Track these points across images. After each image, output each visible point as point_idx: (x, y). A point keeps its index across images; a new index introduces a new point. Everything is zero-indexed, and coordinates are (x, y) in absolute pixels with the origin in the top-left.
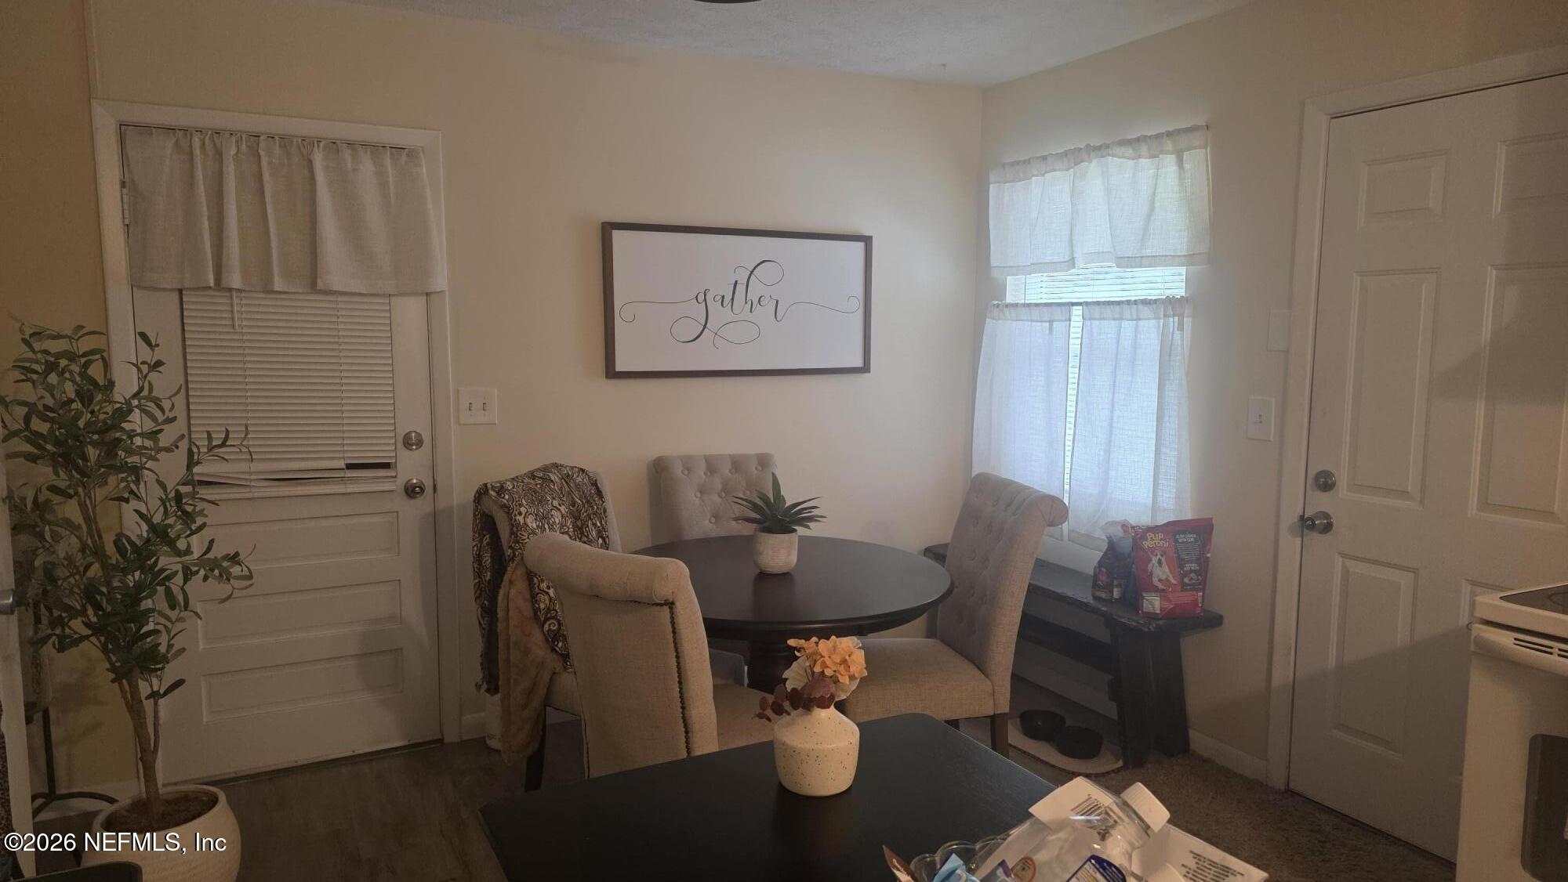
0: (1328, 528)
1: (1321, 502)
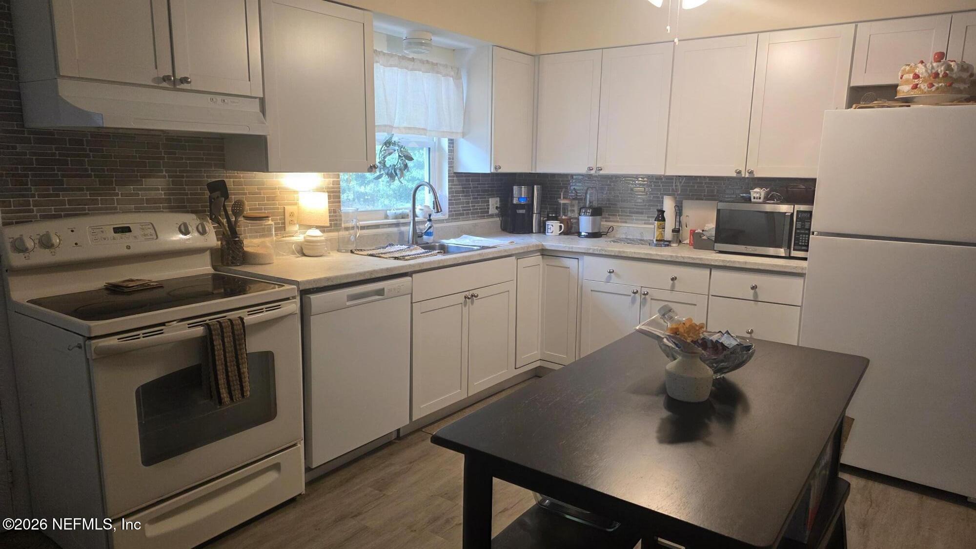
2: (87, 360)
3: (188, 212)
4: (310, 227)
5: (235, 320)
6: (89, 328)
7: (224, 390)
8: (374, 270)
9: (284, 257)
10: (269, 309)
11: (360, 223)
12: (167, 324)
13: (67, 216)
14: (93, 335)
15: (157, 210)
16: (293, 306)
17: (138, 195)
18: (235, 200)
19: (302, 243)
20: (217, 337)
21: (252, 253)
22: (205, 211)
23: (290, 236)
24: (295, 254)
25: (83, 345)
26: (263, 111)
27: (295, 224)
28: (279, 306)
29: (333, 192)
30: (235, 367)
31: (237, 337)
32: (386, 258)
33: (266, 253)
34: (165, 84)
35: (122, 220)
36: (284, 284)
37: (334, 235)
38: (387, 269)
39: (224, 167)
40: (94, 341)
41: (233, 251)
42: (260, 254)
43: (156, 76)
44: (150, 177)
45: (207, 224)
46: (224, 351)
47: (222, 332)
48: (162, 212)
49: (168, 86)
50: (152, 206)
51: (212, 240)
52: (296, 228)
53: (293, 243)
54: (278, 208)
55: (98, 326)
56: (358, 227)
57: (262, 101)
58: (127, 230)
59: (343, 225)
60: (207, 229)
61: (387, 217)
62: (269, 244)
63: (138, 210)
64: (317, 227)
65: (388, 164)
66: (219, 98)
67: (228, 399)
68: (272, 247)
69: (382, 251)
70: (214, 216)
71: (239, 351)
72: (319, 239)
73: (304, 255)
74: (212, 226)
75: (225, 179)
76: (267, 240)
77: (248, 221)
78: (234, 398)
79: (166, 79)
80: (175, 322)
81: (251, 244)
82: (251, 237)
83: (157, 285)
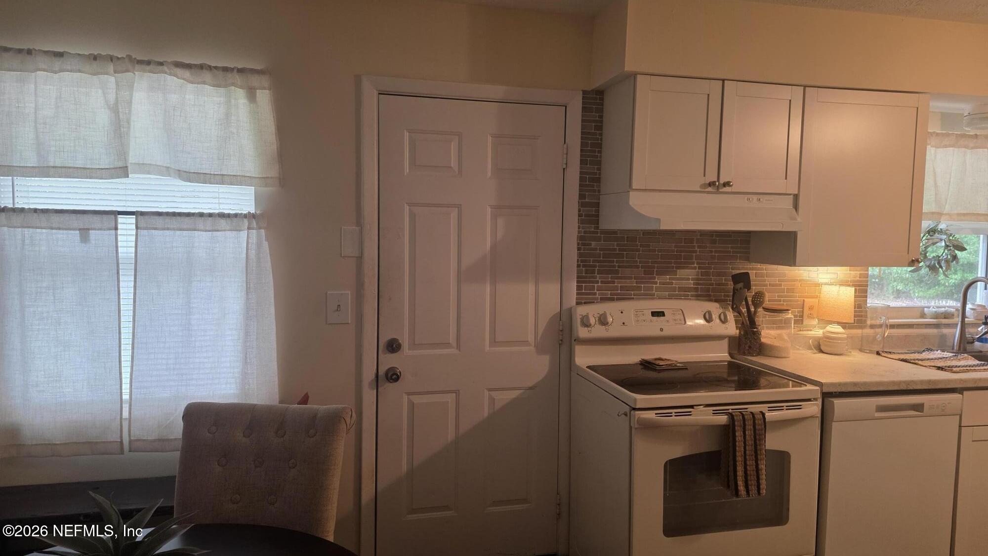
0: (397, 378)
1: (390, 361)
2: (631, 428)
3: (711, 300)
4: (831, 322)
5: (757, 414)
6: (635, 400)
7: (741, 482)
8: (912, 381)
9: (799, 351)
10: (789, 408)
11: (890, 321)
12: (695, 407)
13: (619, 299)
14: (638, 407)
15: (686, 297)
16: (813, 409)
17: (672, 283)
18: (756, 291)
19: (820, 338)
20: (739, 428)
21: (770, 345)
22: (726, 301)
23: (808, 330)
24: (812, 350)
25: (628, 413)
26: (796, 207)
27: (814, 318)
28: (801, 406)
29: (860, 286)
30: (754, 462)
31: (757, 432)
32: (925, 366)
33: (783, 346)
34: (710, 189)
35: (658, 305)
36: (806, 384)
37: (858, 332)
38: (929, 382)
39: (748, 259)
40: (637, 412)
41: (750, 341)
42: (777, 347)
43: (704, 182)
44: (683, 268)
45: (729, 313)
46: (745, 443)
47: (745, 425)
48: (691, 299)
49: (712, 190)
50: (682, 293)
51: (731, 329)
52: (815, 322)
53: (810, 338)
54: (798, 301)
55: (641, 399)
56: (887, 326)
57: (796, 197)
58: (660, 314)
59: (869, 322)
60: (728, 317)
61: (923, 315)
62: (786, 337)
63: (670, 297)
64: (839, 323)
65: (930, 255)
66: (755, 197)
67: (745, 493)
68: (789, 341)
69: (917, 356)
70: (735, 306)
71: (758, 446)
72: (840, 336)
73: (821, 351)
74: (732, 315)
75: (749, 271)
76: (784, 332)
77: (766, 313)
78: (751, 493)
79: (711, 184)
80: (702, 406)
81: (768, 335)
82: (768, 328)
83: (682, 366)
